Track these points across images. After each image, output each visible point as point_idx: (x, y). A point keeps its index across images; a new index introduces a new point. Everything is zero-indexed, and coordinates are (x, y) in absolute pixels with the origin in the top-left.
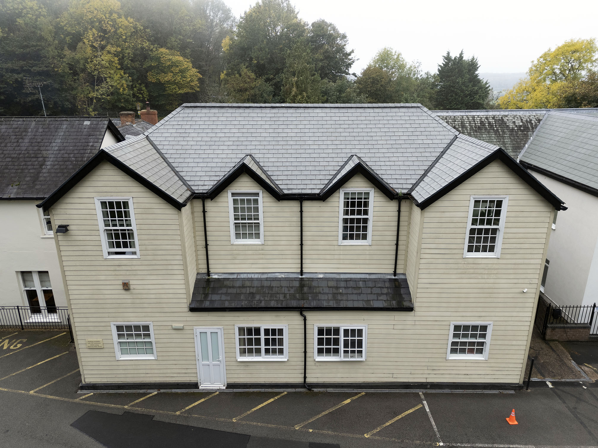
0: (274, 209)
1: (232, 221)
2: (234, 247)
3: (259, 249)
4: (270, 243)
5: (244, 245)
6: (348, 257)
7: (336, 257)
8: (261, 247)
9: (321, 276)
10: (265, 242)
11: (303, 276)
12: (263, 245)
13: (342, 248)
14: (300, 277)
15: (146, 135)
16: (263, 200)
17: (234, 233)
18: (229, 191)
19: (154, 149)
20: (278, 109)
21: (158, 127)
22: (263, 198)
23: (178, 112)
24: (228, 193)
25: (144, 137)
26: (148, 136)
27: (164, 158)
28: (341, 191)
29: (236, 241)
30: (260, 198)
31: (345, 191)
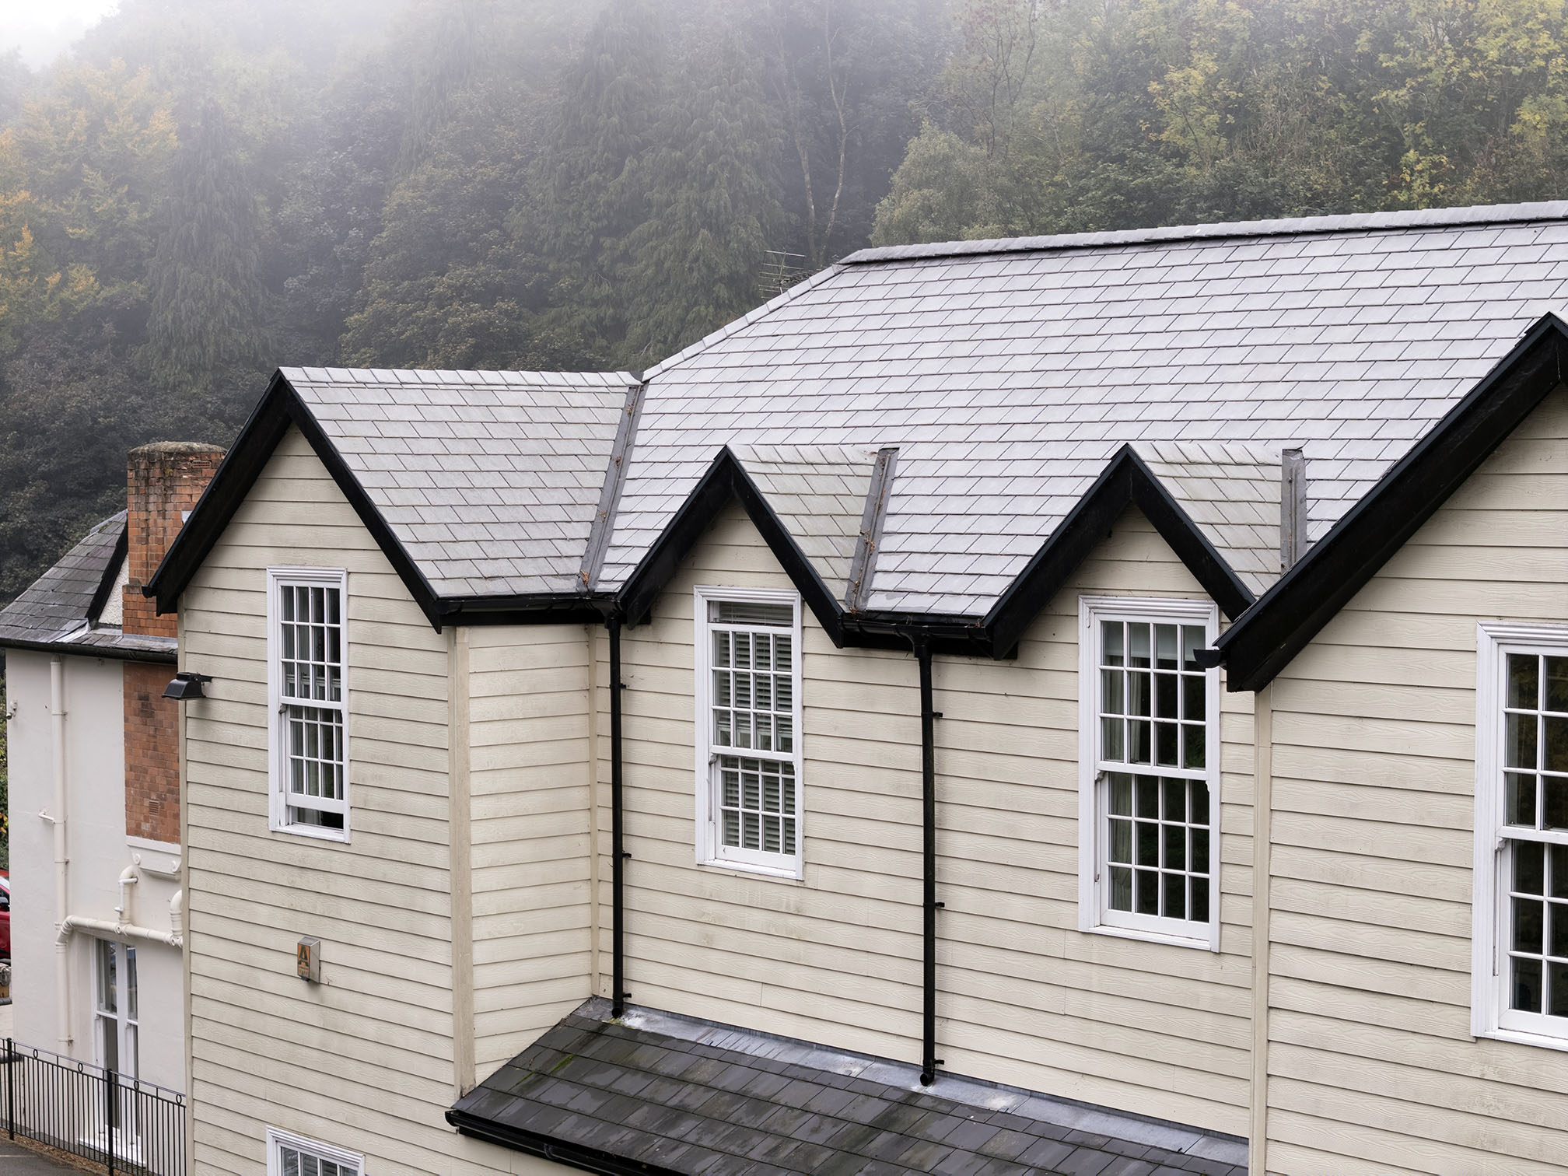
0: (841, 695)
1: (705, 743)
2: (710, 884)
3: (788, 906)
4: (823, 878)
5: (738, 876)
6: (1124, 1011)
7: (1075, 1002)
8: (793, 897)
9: (999, 1102)
10: (810, 869)
11: (930, 1090)
12: (800, 884)
13: (1096, 950)
14: (917, 1087)
15: (645, 378)
16: (805, 644)
17: (710, 809)
18: (696, 591)
19: (615, 429)
20: (1170, 248)
21: (708, 345)
22: (803, 633)
23: (815, 284)
24: (695, 601)
25: (623, 384)
26: (649, 380)
27: (619, 463)
28: (1083, 609)
29: (720, 854)
30: (794, 632)
31: (1100, 611)
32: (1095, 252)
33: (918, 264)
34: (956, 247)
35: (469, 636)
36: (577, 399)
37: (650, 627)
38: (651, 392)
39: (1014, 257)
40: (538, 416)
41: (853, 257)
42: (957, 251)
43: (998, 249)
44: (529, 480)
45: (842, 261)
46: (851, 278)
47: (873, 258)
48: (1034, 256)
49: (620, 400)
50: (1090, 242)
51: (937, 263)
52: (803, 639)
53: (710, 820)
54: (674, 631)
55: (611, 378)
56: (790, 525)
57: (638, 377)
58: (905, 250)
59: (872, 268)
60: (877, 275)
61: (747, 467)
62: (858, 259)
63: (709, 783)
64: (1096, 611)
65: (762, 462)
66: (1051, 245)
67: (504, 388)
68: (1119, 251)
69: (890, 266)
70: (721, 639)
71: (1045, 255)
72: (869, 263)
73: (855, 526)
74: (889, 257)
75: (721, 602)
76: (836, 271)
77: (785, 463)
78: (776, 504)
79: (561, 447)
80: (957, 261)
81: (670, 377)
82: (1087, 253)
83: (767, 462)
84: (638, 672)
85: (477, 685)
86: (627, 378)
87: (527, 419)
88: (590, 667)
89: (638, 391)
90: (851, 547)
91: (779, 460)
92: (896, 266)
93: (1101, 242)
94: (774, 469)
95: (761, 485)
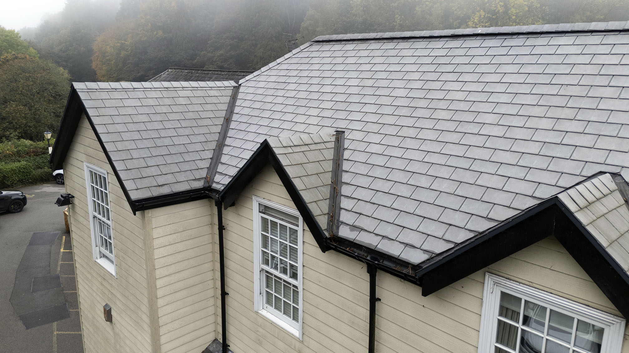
1: (258, 264)
2: (259, 320)
3: (295, 347)
4: (312, 345)
8: (298, 345)
10: (304, 335)
12: (300, 340)
15: (240, 83)
16: (304, 238)
17: (260, 289)
18: (254, 198)
19: (227, 105)
20: (465, 39)
21: (262, 71)
22: (303, 232)
23: (302, 49)
24: (253, 202)
25: (231, 86)
26: (241, 84)
27: (228, 120)
28: (489, 281)
29: (265, 307)
30: (300, 230)
31: (502, 286)
32: (425, 40)
33: (343, 43)
34: (359, 36)
35: (150, 213)
36: (212, 93)
37: (234, 207)
38: (242, 89)
39: (385, 41)
40: (194, 101)
41: (316, 39)
42: (359, 38)
43: (378, 37)
44: (187, 132)
45: (312, 40)
46: (316, 47)
47: (325, 39)
48: (395, 41)
49: (230, 93)
50: (422, 35)
51: (351, 42)
52: (303, 235)
53: (260, 294)
54: (244, 212)
55: (226, 83)
56: (298, 184)
57: (237, 82)
58: (337, 37)
59: (324, 44)
60: (327, 47)
61: (276, 151)
62: (318, 40)
63: (260, 279)
64: (498, 285)
65: (284, 147)
66: (403, 36)
67: (181, 89)
68: (437, 39)
69: (331, 43)
70: (264, 221)
71: (400, 41)
72: (323, 41)
73: (328, 178)
74: (331, 39)
75: (265, 205)
76: (310, 44)
77: (295, 146)
78: (291, 172)
79: (203, 115)
80: (360, 42)
81: (249, 84)
82: (421, 40)
83: (286, 147)
84: (229, 223)
85: (156, 233)
86: (233, 83)
87: (189, 102)
88: (212, 215)
89: (237, 89)
90: (327, 192)
91: (292, 145)
92: (334, 43)
93: (428, 35)
94: (290, 150)
95: (284, 161)
